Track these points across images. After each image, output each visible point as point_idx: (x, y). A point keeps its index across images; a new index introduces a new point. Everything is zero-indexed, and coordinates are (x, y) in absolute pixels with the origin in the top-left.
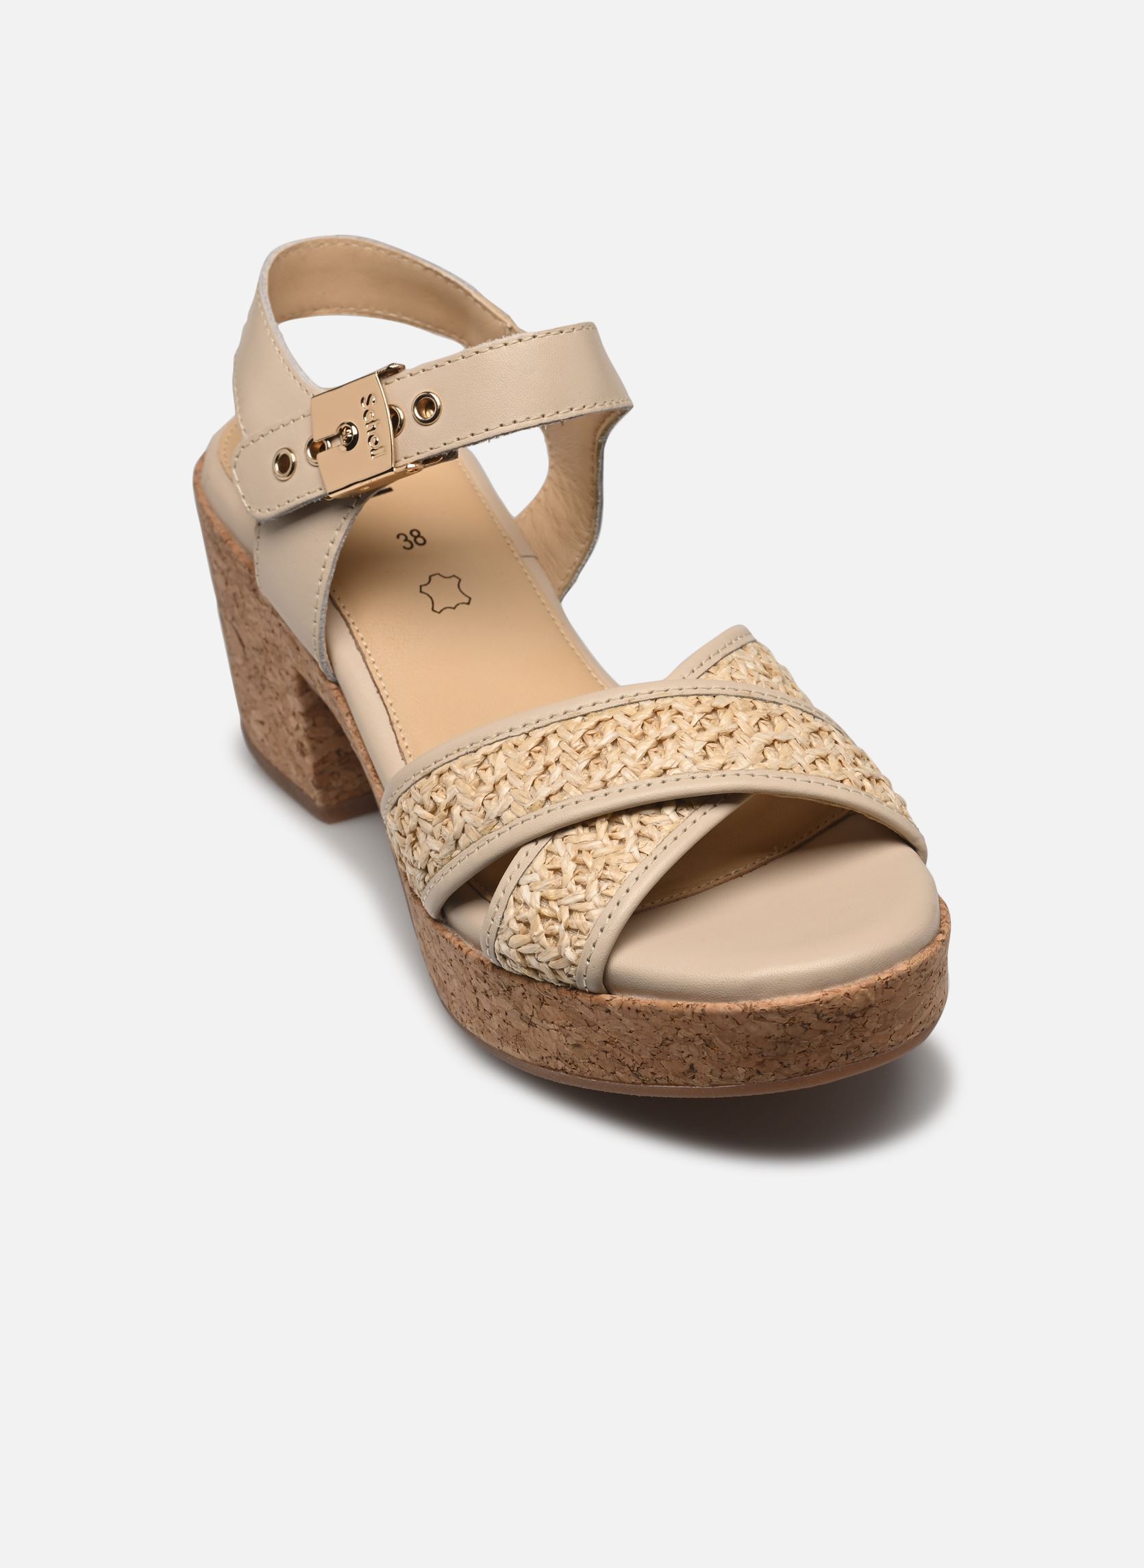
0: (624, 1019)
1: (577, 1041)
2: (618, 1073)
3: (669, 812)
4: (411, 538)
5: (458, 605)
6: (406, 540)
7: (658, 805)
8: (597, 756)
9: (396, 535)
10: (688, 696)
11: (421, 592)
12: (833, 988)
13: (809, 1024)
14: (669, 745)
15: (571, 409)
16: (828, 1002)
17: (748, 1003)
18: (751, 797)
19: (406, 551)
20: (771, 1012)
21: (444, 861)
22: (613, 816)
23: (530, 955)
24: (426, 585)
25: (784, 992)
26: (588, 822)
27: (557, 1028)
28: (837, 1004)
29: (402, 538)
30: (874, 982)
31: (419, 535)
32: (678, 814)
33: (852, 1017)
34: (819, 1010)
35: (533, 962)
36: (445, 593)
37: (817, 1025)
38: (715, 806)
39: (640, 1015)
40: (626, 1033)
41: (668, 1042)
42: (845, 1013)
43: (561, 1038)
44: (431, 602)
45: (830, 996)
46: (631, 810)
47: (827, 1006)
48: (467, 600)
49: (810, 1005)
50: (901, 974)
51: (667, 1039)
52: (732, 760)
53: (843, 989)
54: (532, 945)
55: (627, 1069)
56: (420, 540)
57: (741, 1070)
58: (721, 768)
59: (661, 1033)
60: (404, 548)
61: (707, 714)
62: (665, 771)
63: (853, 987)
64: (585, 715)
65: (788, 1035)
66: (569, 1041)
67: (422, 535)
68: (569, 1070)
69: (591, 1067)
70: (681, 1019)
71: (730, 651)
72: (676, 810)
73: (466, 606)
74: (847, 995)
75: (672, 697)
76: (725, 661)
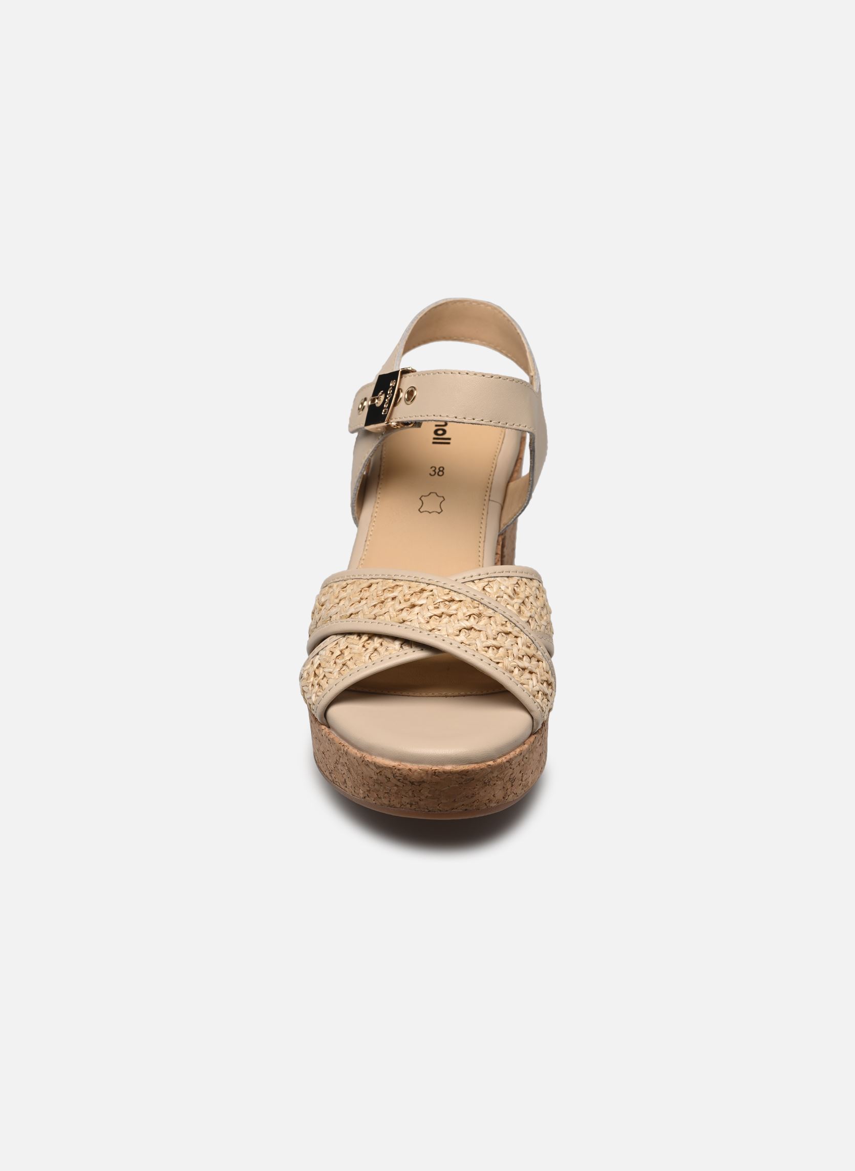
3: (397, 644)
4: (437, 471)
5: (434, 512)
6: (434, 471)
7: (394, 638)
8: (382, 602)
9: (431, 466)
10: (445, 588)
11: (420, 499)
12: (403, 763)
13: (389, 778)
14: (417, 609)
15: (491, 421)
16: (399, 770)
17: (365, 754)
18: (445, 654)
19: (430, 476)
20: (371, 763)
22: (372, 635)
24: (425, 496)
25: (382, 755)
26: (360, 634)
28: (404, 773)
29: (434, 469)
30: (427, 769)
31: (442, 471)
32: (401, 647)
33: (412, 783)
34: (394, 773)
36: (431, 504)
37: (394, 781)
38: (422, 650)
42: (409, 779)
44: (421, 505)
45: (400, 767)
46: (380, 636)
47: (398, 772)
48: (440, 511)
49: (390, 767)
50: (445, 771)
52: (439, 628)
53: (409, 766)
56: (441, 473)
58: (430, 631)
60: (430, 474)
61: (446, 601)
62: (404, 621)
63: (415, 767)
64: (395, 580)
65: (379, 780)
67: (444, 471)
71: (497, 576)
72: (402, 644)
73: (437, 514)
74: (410, 770)
75: (437, 586)
76: (487, 580)
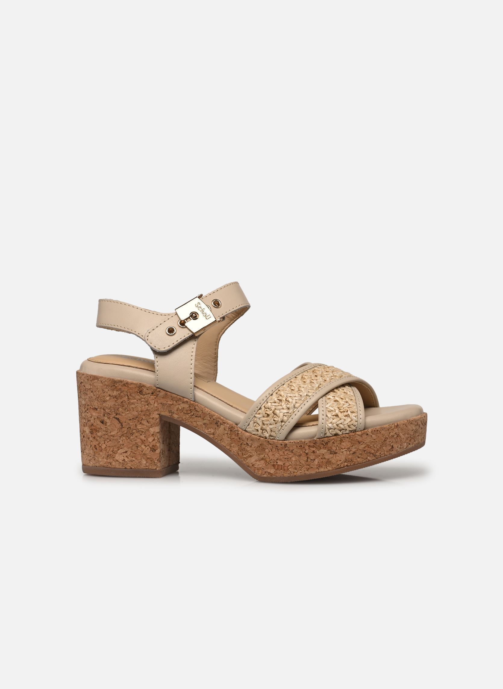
0: (373, 435)
1: (354, 451)
2: (369, 458)
21: (291, 414)
23: (340, 424)
27: (346, 450)
35: (342, 426)
39: (378, 432)
40: (373, 441)
41: (386, 439)
43: (347, 453)
51: (386, 438)
54: (341, 420)
55: (371, 455)
57: (406, 444)
59: (384, 436)
66: (351, 452)
68: (349, 464)
69: (358, 459)
70: (391, 429)
